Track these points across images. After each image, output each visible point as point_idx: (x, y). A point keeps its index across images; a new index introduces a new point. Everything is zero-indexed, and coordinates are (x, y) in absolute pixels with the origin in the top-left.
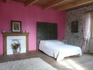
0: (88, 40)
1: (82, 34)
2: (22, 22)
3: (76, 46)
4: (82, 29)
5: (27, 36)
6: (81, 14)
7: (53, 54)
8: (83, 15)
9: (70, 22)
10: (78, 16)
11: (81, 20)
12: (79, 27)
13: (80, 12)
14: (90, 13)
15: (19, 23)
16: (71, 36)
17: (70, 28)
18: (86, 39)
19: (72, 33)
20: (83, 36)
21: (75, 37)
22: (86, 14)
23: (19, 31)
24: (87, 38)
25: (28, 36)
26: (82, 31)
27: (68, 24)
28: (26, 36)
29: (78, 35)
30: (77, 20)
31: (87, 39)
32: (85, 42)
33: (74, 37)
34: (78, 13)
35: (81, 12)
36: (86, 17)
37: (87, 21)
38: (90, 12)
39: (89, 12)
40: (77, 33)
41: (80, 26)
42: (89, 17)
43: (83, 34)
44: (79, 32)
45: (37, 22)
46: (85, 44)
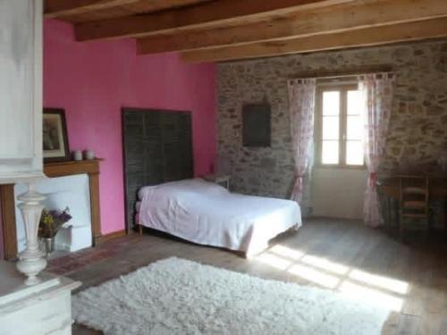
0: (310, 171)
1: (287, 153)
2: (66, 113)
3: (265, 196)
4: (289, 133)
5: (93, 175)
6: (280, 79)
7: (220, 235)
8: (292, 83)
9: (236, 104)
10: (269, 85)
11: (280, 102)
12: (273, 124)
13: (277, 72)
14: (314, 79)
15: (58, 117)
16: (243, 161)
17: (236, 127)
18: (302, 168)
19: (246, 149)
20: (293, 161)
21: (258, 163)
22: (300, 82)
23: (61, 153)
24: (306, 165)
25: (98, 173)
26: (289, 140)
27: (229, 114)
28: (89, 174)
29: (271, 156)
30: (265, 98)
31: (307, 169)
32: (301, 179)
33: (253, 163)
34: (269, 73)
35: (282, 72)
36: (303, 91)
37: (304, 108)
38: (314, 75)
39: (313, 77)
40: (267, 150)
41: (277, 121)
42: (311, 91)
43: (291, 151)
44: (273, 145)
45: (123, 110)
46: (301, 187)
